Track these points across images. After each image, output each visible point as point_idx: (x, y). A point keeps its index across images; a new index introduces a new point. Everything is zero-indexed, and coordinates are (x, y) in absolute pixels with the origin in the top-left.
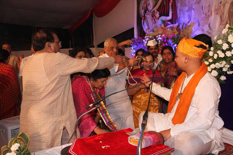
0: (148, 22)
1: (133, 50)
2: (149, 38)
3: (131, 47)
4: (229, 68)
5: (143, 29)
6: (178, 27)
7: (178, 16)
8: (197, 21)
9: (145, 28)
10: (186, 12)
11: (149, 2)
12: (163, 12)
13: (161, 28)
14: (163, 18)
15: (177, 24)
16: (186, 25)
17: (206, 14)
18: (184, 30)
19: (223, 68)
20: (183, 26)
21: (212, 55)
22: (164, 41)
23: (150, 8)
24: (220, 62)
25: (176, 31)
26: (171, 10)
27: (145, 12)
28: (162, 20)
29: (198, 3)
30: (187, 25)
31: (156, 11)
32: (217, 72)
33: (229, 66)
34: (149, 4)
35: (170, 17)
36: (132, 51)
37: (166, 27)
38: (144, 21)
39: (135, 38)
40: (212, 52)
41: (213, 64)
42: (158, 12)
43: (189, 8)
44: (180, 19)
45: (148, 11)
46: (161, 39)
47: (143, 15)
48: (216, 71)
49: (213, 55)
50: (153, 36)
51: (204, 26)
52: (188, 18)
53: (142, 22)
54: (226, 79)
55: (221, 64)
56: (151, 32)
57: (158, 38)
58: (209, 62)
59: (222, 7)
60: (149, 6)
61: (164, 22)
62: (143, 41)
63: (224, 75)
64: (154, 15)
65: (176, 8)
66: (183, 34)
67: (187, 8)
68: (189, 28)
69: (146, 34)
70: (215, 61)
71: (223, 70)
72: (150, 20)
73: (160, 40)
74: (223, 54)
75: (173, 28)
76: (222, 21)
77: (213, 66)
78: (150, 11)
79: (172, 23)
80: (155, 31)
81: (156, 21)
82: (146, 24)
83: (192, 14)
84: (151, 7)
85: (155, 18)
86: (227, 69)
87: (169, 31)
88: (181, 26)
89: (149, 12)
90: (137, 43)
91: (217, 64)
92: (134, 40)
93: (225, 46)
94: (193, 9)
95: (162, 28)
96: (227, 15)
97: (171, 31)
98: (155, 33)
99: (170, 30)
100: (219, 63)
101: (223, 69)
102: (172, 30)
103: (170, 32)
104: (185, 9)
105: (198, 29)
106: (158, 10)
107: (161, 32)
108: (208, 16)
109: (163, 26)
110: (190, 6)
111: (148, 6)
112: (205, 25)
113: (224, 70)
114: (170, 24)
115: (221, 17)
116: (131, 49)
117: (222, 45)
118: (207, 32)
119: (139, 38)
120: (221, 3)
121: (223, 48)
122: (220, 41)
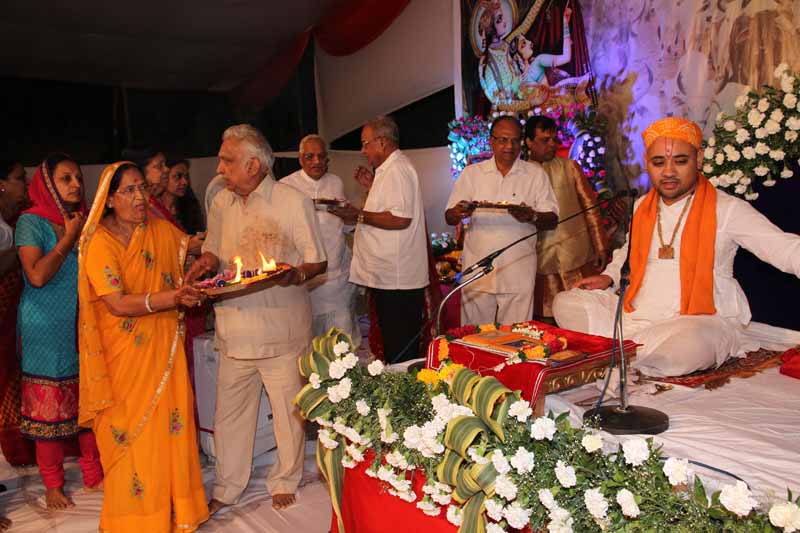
0: (497, 70)
1: (455, 154)
3: (449, 146)
4: (749, 186)
5: (482, 91)
6: (591, 87)
7: (591, 55)
8: (646, 70)
9: (489, 87)
10: (613, 44)
11: (499, 13)
12: (545, 39)
13: (538, 87)
14: (546, 59)
15: (586, 78)
16: (614, 78)
17: (669, 51)
18: (609, 93)
19: (736, 186)
20: (604, 84)
21: (712, 157)
23: (504, 28)
25: (586, 97)
26: (569, 35)
27: (489, 41)
28: (541, 66)
29: (648, 18)
30: (617, 78)
31: (522, 38)
33: (749, 181)
34: (500, 17)
35: (565, 58)
36: (452, 156)
37: (554, 84)
39: (462, 119)
40: (712, 149)
41: (715, 177)
42: (529, 43)
43: (621, 33)
44: (596, 61)
45: (499, 37)
47: (483, 50)
51: (664, 82)
52: (620, 60)
53: (481, 69)
55: (732, 176)
56: (509, 101)
59: (713, 31)
60: (502, 24)
61: (547, 70)
64: (517, 51)
65: (583, 31)
66: (605, 105)
67: (615, 32)
68: (624, 86)
69: (495, 107)
70: (719, 170)
71: (736, 192)
72: (505, 65)
74: (737, 153)
75: (574, 88)
76: (713, 68)
78: (504, 39)
79: (573, 75)
80: (520, 96)
81: (523, 67)
82: (492, 76)
83: (629, 49)
84: (505, 26)
85: (520, 60)
86: (746, 188)
87: (564, 99)
88: (598, 83)
89: (501, 42)
90: (468, 134)
91: (723, 176)
92: (459, 125)
93: (742, 136)
94: (634, 35)
95: (543, 88)
96: (727, 55)
97: (569, 96)
98: (522, 102)
99: (566, 93)
100: (727, 174)
101: (736, 188)
102: (573, 93)
103: (568, 100)
104: (609, 34)
105: (647, 91)
106: (528, 36)
108: (676, 54)
109: (544, 81)
110: (625, 26)
111: (498, 22)
112: (667, 81)
113: (739, 189)
114: (566, 78)
115: (710, 57)
116: (451, 151)
117: (735, 132)
118: (674, 98)
119: (473, 118)
120: (709, 19)
121: (737, 140)
122: (731, 122)
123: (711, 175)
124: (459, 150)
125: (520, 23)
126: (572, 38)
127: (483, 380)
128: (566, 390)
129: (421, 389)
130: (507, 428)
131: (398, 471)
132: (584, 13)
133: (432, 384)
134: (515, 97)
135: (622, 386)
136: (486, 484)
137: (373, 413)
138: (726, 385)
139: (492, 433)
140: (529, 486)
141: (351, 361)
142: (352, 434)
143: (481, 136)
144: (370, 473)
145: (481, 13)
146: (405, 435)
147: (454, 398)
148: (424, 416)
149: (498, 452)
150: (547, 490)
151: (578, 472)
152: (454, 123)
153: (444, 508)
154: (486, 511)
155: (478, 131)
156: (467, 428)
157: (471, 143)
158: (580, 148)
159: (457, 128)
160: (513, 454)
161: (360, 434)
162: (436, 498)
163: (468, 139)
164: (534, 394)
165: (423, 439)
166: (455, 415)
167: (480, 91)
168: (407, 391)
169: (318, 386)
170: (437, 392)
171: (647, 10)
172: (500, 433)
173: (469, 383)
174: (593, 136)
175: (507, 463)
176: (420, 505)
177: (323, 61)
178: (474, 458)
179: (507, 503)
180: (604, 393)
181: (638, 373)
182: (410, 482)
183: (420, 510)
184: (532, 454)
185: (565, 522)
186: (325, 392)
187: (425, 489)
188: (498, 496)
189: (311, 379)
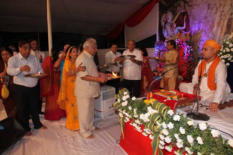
0: (167, 30)
3: (155, 48)
7: (191, 27)
8: (204, 31)
9: (165, 34)
10: (197, 25)
12: (179, 23)
14: (179, 28)
17: (211, 26)
20: (194, 34)
22: (180, 44)
24: (227, 55)
27: (165, 24)
28: (178, 29)
29: (206, 18)
30: (198, 32)
31: (174, 23)
33: (232, 57)
34: (169, 18)
35: (184, 27)
38: (164, 30)
39: (158, 41)
42: (175, 24)
43: (199, 22)
44: (192, 29)
45: (168, 23)
47: (164, 26)
48: (224, 60)
49: (223, 51)
51: (209, 34)
52: (198, 28)
53: (163, 30)
54: (230, 65)
55: (227, 56)
56: (170, 38)
59: (222, 21)
61: (179, 31)
62: (164, 43)
63: (228, 62)
64: (172, 26)
65: (189, 22)
66: (193, 39)
68: (199, 35)
69: (166, 39)
70: (224, 54)
72: (169, 29)
74: (229, 50)
76: (222, 31)
77: (222, 57)
79: (186, 32)
81: (174, 30)
82: (166, 32)
83: (200, 26)
84: (170, 20)
86: (231, 59)
88: (192, 33)
91: (225, 56)
95: (178, 35)
96: (226, 27)
97: (185, 37)
102: (186, 36)
104: (196, 22)
107: (177, 38)
108: (212, 27)
109: (179, 33)
110: (200, 20)
111: (168, 19)
113: (229, 59)
115: (221, 28)
117: (229, 44)
118: (212, 38)
119: (161, 41)
120: (221, 19)
121: (230, 46)
122: (228, 42)
123: (222, 55)
124: (157, 49)
125: (173, 19)
126: (186, 23)
127: (161, 104)
128: (182, 107)
129: (145, 104)
130: (167, 117)
131: (138, 124)
132: (189, 17)
133: (148, 104)
134: (171, 36)
135: (198, 107)
136: (160, 130)
137: (133, 110)
138: (225, 109)
139: (163, 118)
140: (172, 133)
141: (128, 96)
142: (127, 114)
143: (162, 46)
144: (131, 124)
145: (164, 17)
146: (140, 116)
147: (153, 108)
148: (145, 112)
149: (164, 123)
150: (177, 134)
151: (186, 130)
152: (156, 42)
153: (149, 135)
154: (160, 137)
155: (162, 44)
156: (156, 116)
158: (186, 49)
159: (157, 44)
160: (168, 124)
161: (129, 115)
162: (147, 132)
163: (159, 46)
164: (174, 108)
165: (145, 117)
166: (153, 112)
167: (163, 35)
168: (141, 105)
169: (120, 102)
170: (149, 106)
171: (205, 16)
172: (165, 118)
173: (157, 104)
174: (190, 46)
175: (166, 126)
176: (143, 133)
177: (127, 28)
178: (158, 124)
179: (165, 136)
180: (192, 109)
181: (201, 104)
182: (140, 128)
183: (143, 135)
184: (173, 124)
185: (181, 143)
186: (121, 104)
187: (144, 130)
188: (163, 134)
189: (118, 100)
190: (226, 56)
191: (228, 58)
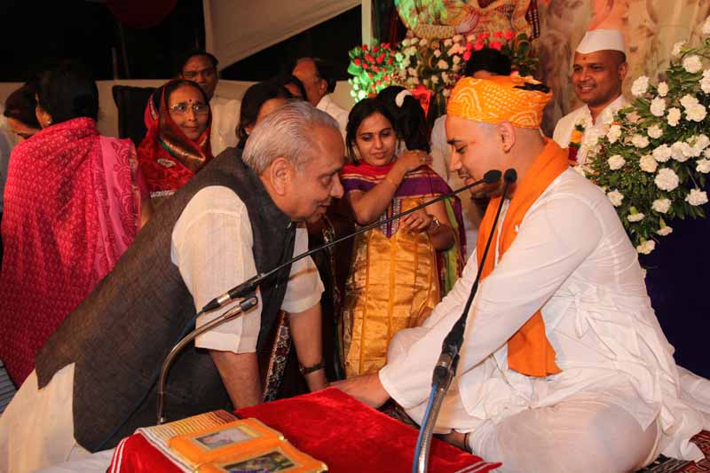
1: (357, 91)
2: (417, 45)
3: (350, 81)
5: (397, 13)
6: (532, 10)
9: (406, 6)
13: (465, 9)
18: (555, 18)
19: (698, 162)
21: (662, 114)
24: (689, 140)
25: (525, 22)
30: (567, 1)
32: (677, 173)
36: (353, 94)
39: (366, 46)
40: (663, 101)
41: (665, 145)
46: (461, 52)
48: (672, 173)
49: (666, 113)
50: (434, 39)
54: (707, 201)
57: (450, 47)
58: (650, 139)
62: (394, 59)
63: (700, 186)
66: (550, 35)
68: (574, 11)
69: (410, 33)
70: (671, 136)
71: (698, 169)
73: (457, 54)
74: (702, 109)
75: (511, 12)
77: (663, 153)
80: (443, 20)
90: (372, 66)
92: (362, 55)
95: (472, 11)
97: (503, 22)
98: (444, 27)
100: (684, 140)
101: (697, 165)
102: (509, 18)
105: (605, 17)
107: (465, 27)
113: (703, 167)
116: (351, 87)
117: (700, 74)
118: (641, 27)
119: (379, 46)
122: (695, 59)
134: (438, 19)
143: (386, 70)
152: (356, 51)
155: (384, 63)
157: (377, 78)
159: (360, 59)
163: (372, 73)
190: (682, 150)
191: (696, 158)
